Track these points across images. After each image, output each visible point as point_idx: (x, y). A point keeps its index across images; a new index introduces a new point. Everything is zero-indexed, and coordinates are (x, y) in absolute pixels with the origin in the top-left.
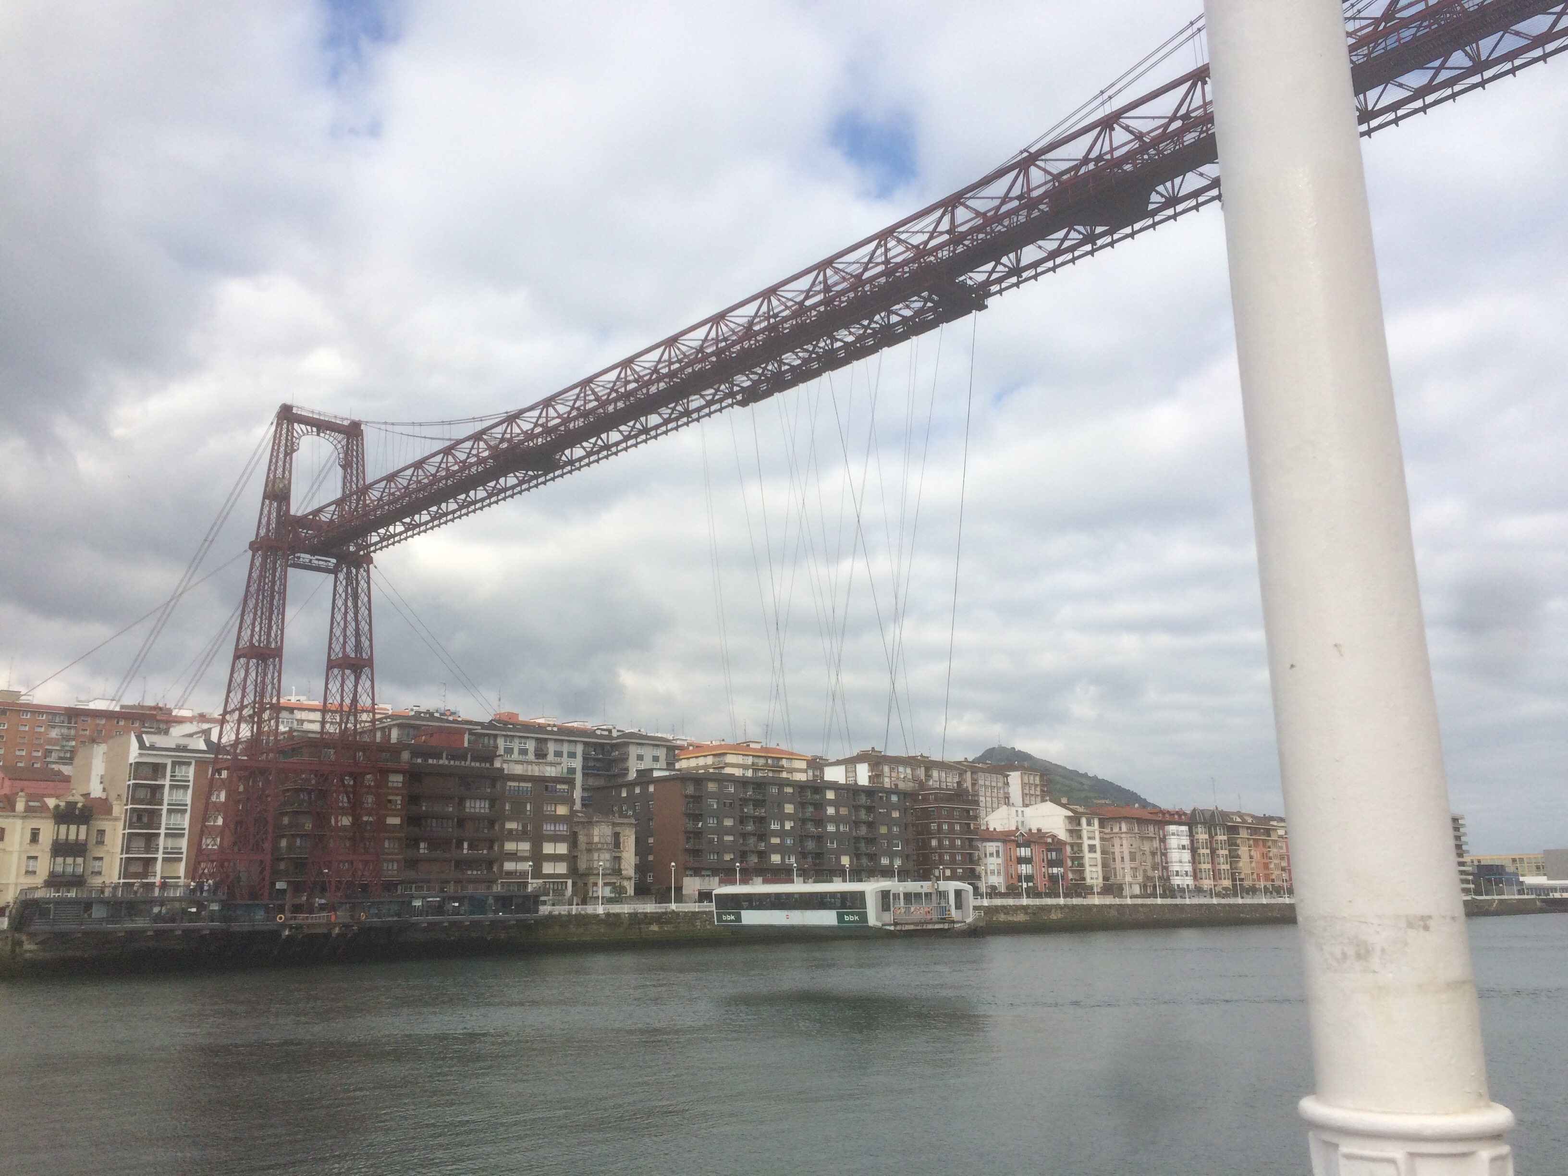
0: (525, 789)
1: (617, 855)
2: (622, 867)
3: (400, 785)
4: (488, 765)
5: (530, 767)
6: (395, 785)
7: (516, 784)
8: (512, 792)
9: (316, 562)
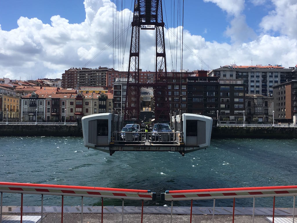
0: (227, 88)
1: (267, 108)
2: (268, 112)
3: (185, 89)
4: (216, 82)
5: (231, 82)
6: (184, 88)
7: (224, 87)
8: (223, 90)
9: (147, 27)
